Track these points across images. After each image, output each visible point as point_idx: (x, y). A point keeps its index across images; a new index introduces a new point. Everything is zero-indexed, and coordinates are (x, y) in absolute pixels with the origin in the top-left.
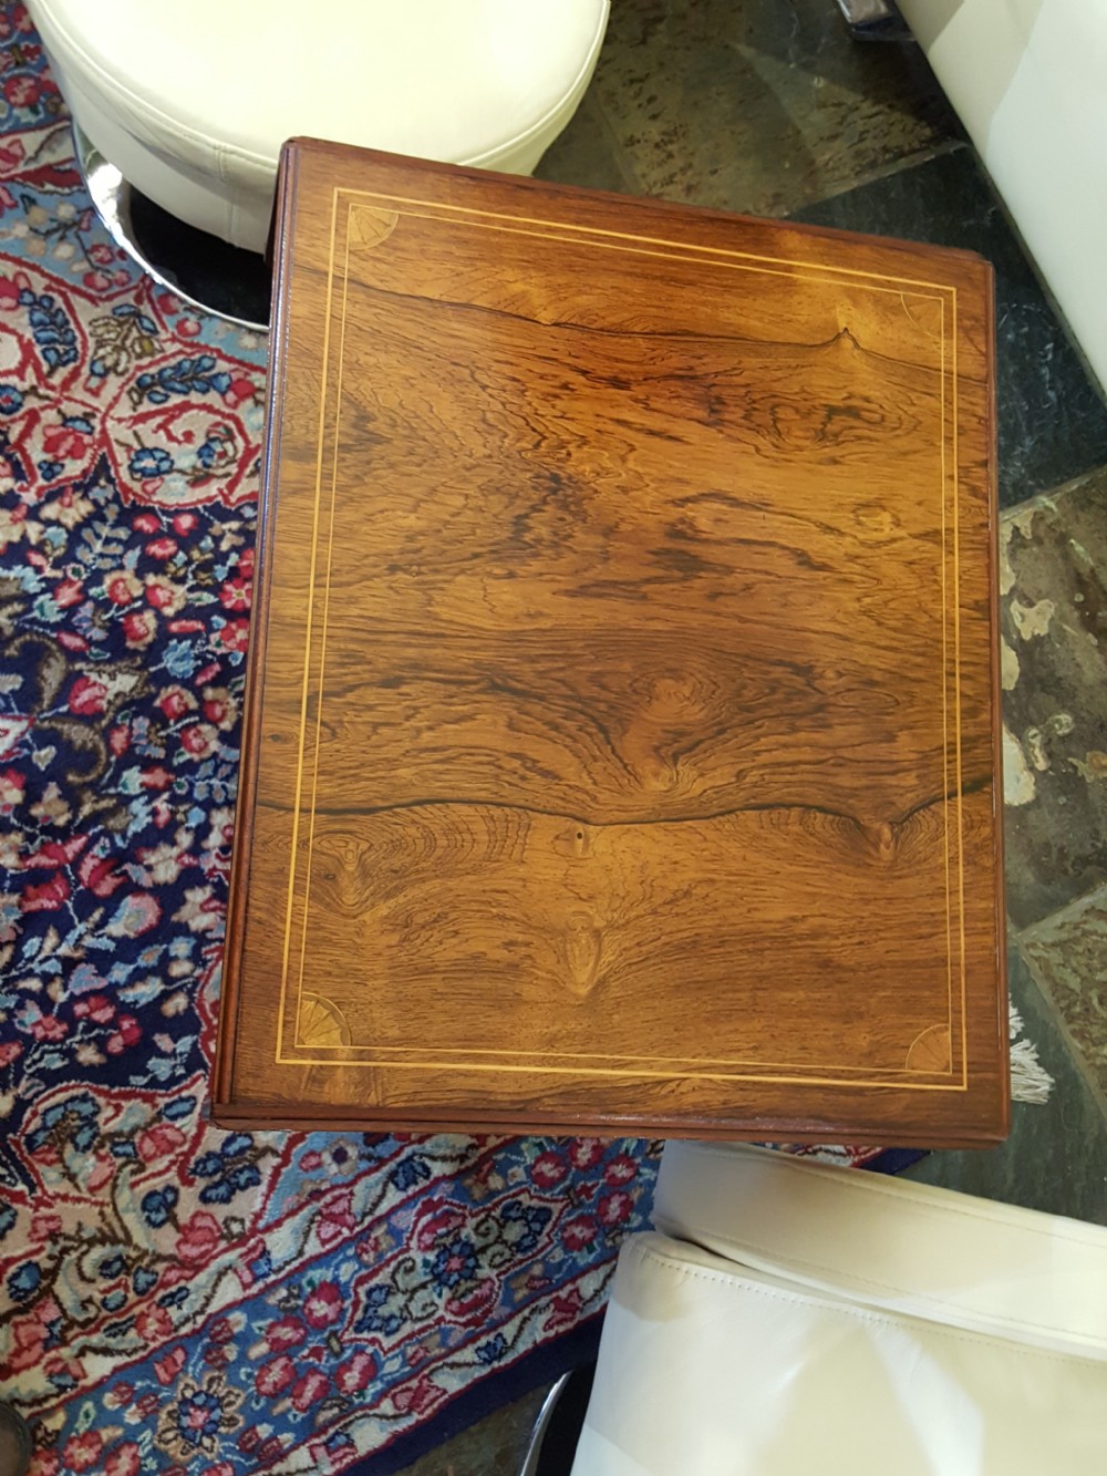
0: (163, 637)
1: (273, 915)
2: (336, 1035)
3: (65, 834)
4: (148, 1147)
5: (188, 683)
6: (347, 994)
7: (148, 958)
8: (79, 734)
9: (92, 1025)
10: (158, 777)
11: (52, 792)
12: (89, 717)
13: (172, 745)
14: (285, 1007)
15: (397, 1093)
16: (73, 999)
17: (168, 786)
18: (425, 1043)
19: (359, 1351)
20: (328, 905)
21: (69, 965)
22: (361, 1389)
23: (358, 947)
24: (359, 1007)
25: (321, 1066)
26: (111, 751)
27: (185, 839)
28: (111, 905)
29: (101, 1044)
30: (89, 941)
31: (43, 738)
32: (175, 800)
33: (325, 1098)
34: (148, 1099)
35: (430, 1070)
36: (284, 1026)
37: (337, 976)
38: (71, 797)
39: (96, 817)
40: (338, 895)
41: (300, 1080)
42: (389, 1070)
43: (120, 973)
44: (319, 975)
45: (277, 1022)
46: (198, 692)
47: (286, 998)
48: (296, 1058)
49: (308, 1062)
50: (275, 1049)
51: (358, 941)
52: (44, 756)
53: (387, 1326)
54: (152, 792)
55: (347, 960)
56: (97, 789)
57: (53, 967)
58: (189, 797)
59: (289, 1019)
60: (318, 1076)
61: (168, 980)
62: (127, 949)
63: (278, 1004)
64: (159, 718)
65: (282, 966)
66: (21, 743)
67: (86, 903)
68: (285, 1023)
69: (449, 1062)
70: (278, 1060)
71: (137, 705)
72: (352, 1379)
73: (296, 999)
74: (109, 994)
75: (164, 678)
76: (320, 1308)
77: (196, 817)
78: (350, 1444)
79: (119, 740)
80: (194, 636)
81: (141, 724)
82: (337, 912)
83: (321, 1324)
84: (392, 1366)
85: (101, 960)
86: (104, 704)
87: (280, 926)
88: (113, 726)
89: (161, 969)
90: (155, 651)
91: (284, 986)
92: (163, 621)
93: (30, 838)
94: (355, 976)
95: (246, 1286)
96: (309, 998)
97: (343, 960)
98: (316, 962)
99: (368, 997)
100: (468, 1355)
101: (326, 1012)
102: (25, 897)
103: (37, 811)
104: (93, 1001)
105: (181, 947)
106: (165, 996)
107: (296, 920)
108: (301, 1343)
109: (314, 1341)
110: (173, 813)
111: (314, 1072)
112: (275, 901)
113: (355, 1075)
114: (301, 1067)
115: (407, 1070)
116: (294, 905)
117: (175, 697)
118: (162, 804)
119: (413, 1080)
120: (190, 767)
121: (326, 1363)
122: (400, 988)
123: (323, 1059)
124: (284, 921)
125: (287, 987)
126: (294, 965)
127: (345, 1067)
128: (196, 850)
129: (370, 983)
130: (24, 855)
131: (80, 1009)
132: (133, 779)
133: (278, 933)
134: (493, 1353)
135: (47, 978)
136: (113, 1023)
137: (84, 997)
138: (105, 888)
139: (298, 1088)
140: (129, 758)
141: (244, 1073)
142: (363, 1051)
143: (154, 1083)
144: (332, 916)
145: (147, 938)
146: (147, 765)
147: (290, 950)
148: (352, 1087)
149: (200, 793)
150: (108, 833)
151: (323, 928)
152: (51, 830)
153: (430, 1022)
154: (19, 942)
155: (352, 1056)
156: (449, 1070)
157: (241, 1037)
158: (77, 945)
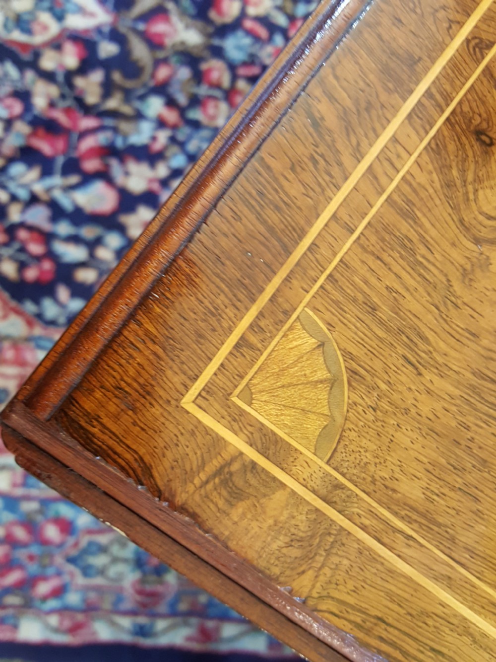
0: (236, 25)
1: (349, 129)
2: (314, 426)
3: (87, 110)
4: (9, 354)
5: (232, 67)
6: (378, 365)
7: (88, 232)
8: (140, 51)
9: (23, 250)
10: (171, 116)
11: (97, 76)
12: (154, 43)
13: (195, 101)
14: (261, 315)
15: (351, 600)
16: (22, 225)
17: (174, 127)
18: (448, 542)
19: (59, 574)
20: (449, 185)
21: (34, 199)
22: (45, 599)
23: (451, 300)
24: (384, 405)
25: (254, 464)
26: (153, 76)
27: (162, 171)
28: (87, 179)
29: (22, 266)
30: (58, 195)
31: (115, 36)
32: (173, 140)
33: (224, 528)
34: (30, 324)
35: (427, 593)
36: (237, 346)
37: (381, 322)
38: (108, 88)
39: (114, 114)
40: (478, 180)
41: (202, 466)
42: (363, 550)
43: (64, 228)
44: (355, 300)
45: (231, 330)
46: (235, 77)
47: (273, 299)
48: (220, 418)
49: (236, 442)
50: (196, 378)
51: (457, 287)
52: (108, 49)
53: (87, 571)
54: (161, 123)
55: (415, 307)
56: (128, 95)
57: (23, 194)
58: (182, 145)
59: (253, 339)
60: (239, 481)
61: (92, 255)
62: (79, 216)
63: (253, 300)
64: (199, 77)
65: (302, 234)
66: (99, 30)
67: (72, 166)
68: (242, 343)
69: (464, 601)
70: (187, 402)
71: (190, 58)
72: (43, 588)
73: (287, 314)
74: (47, 238)
75: (218, 52)
76: (52, 532)
77: (178, 161)
78: (15, 627)
79: (163, 73)
80: (257, 38)
81: (184, 73)
82: (455, 208)
83: (45, 542)
84: (73, 598)
85: (57, 212)
86: (168, 42)
87: (347, 160)
88: (165, 61)
89: (93, 245)
90: (224, 30)
91: (283, 273)
92: (243, 15)
93: (63, 96)
94: (411, 346)
95: (15, 485)
96: (310, 329)
97: (411, 304)
98: (363, 271)
99: (409, 397)
100: (126, 622)
101: (322, 374)
102: (34, 134)
103: (79, 82)
104: (36, 235)
105: (114, 241)
106: (83, 265)
107: (379, 171)
108: (25, 545)
109: (35, 550)
110: (166, 148)
111: (235, 467)
112: (369, 107)
113: (302, 521)
114: (218, 442)
115: (392, 572)
116: (394, 139)
117: (217, 71)
118: (163, 137)
119: (391, 596)
120: (196, 125)
121: (33, 568)
122: (470, 420)
123: (264, 454)
124: (359, 156)
125: (288, 279)
126: (324, 250)
127: (293, 493)
128: (165, 183)
129: (428, 376)
130: (52, 105)
131: (23, 234)
132: (155, 106)
133: (336, 171)
134: (142, 631)
135: (14, 198)
136: (38, 259)
137: (31, 228)
138: (91, 165)
139: (188, 475)
140: (161, 89)
141: (109, 382)
142: (339, 486)
143: (39, 316)
144: (442, 211)
145: (96, 219)
146: (171, 103)
147: (334, 217)
148: (282, 540)
149: (192, 147)
150: (115, 130)
151: (415, 219)
152: (80, 101)
153: (478, 513)
154: (11, 160)
155: (317, 483)
156: (456, 615)
157: (149, 312)
158: (49, 190)
